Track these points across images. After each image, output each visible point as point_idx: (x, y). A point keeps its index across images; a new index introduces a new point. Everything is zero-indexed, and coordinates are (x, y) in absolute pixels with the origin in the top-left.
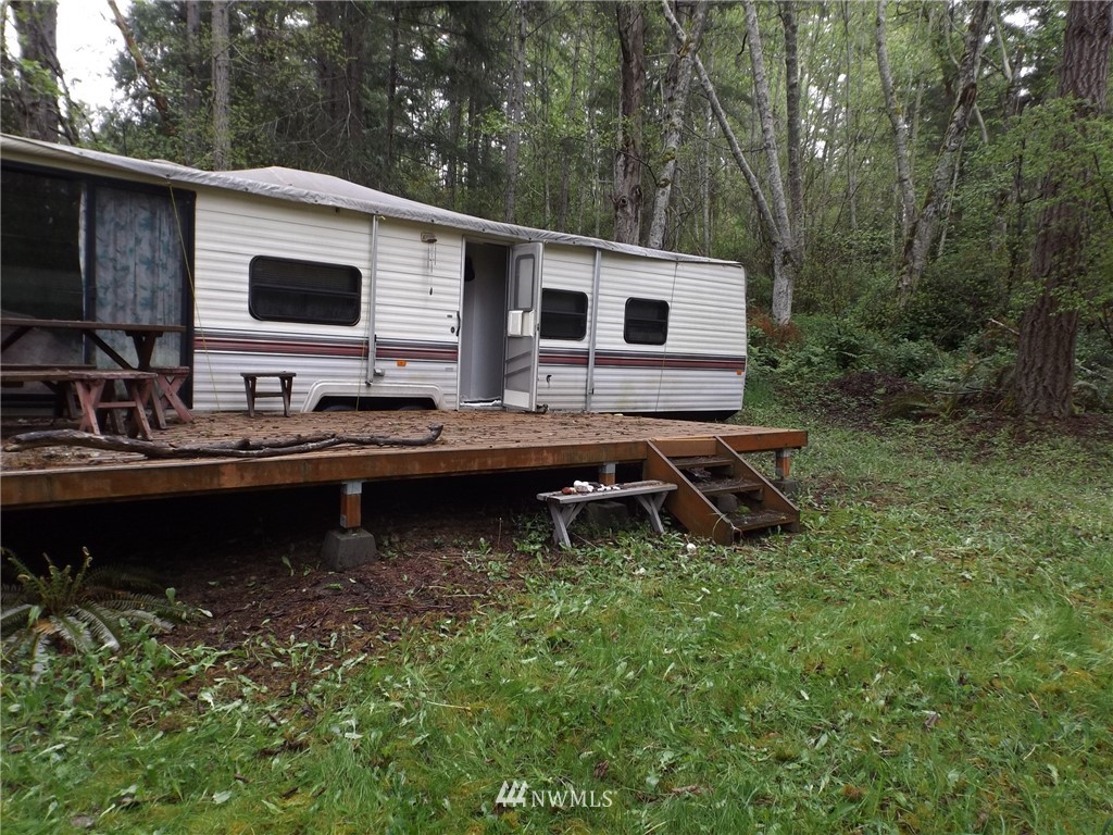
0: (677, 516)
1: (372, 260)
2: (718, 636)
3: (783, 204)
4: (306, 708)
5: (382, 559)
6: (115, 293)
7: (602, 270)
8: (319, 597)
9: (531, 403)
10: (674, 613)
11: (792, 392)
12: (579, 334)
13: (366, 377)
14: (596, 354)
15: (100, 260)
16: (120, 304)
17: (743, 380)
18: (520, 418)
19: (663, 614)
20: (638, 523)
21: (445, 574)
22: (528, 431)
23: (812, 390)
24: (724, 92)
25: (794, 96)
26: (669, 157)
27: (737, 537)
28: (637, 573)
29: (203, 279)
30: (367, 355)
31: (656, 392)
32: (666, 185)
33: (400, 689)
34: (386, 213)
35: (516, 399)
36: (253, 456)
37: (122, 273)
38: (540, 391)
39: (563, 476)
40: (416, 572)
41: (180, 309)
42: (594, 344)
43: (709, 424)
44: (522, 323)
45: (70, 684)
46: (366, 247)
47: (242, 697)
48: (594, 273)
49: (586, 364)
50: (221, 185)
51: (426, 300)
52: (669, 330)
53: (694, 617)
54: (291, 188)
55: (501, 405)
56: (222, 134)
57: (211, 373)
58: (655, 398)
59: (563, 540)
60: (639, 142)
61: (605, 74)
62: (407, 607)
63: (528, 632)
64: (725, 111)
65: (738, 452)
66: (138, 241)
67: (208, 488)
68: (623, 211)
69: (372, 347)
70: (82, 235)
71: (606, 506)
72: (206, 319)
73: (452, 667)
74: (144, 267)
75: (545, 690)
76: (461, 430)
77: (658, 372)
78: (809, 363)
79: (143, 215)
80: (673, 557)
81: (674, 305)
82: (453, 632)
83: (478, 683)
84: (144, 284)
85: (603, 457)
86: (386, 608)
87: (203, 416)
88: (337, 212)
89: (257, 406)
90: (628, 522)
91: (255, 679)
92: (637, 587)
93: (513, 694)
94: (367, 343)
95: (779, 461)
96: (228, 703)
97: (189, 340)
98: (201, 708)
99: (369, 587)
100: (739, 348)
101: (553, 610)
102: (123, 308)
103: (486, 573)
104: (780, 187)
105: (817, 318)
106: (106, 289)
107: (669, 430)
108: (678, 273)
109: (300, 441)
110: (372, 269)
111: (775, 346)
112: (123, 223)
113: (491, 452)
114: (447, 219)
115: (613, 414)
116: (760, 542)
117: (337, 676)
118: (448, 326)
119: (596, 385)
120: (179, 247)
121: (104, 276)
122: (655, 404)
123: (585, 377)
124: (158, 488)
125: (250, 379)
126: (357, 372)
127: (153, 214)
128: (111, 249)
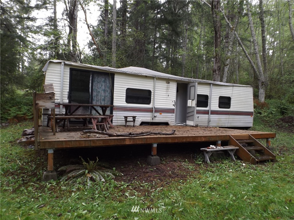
0: (239, 156)
1: (154, 88)
2: (257, 190)
3: (261, 69)
4: (150, 199)
5: (162, 163)
6: (96, 97)
7: (212, 89)
8: (148, 172)
9: (194, 124)
10: (243, 182)
11: (266, 122)
12: (206, 106)
13: (152, 117)
14: (211, 111)
15: (94, 90)
16: (98, 100)
17: (253, 118)
18: (192, 128)
19: (240, 183)
20: (228, 157)
21: (178, 168)
22: (196, 132)
23: (273, 121)
24: (242, 39)
25: (264, 40)
26: (228, 58)
27: (257, 163)
28: (230, 171)
29: (116, 94)
30: (152, 112)
31: (228, 121)
32: (227, 65)
33: (173, 197)
34: (158, 77)
35: (189, 123)
36: (133, 137)
37: (98, 93)
38: (196, 121)
39: (207, 144)
40: (171, 167)
41: (110, 101)
42: (210, 108)
43: (245, 131)
44: (192, 103)
45: (96, 189)
46: (153, 85)
47: (135, 195)
48: (210, 90)
49: (208, 114)
50: (120, 72)
51: (167, 98)
52: (231, 105)
53: (249, 184)
54: (135, 72)
55: (186, 124)
56: (114, 58)
57: (117, 116)
58: (227, 123)
59: (208, 161)
60: (220, 55)
61: (207, 37)
62: (170, 176)
63: (203, 185)
64: (243, 45)
65: (256, 139)
66: (102, 85)
67: (123, 144)
68: (215, 73)
69: (154, 110)
70: (90, 84)
71: (218, 152)
72: (116, 103)
73: (185, 192)
74: (103, 91)
75: (211, 200)
76: (178, 131)
77: (228, 116)
78: (272, 113)
79: (103, 79)
80: (239, 167)
81: (232, 98)
82: (183, 183)
83: (193, 197)
84: (103, 95)
85: (217, 139)
86: (165, 176)
87: (115, 126)
88: (146, 77)
89: (127, 124)
90: (225, 157)
91: (137, 191)
92: (231, 174)
93: (203, 200)
94: (153, 109)
95: (267, 142)
96: (132, 196)
97: (112, 108)
98: (126, 197)
99: (159, 170)
100: (252, 109)
101: (209, 179)
102: (98, 101)
103: (189, 169)
104: (260, 64)
105: (273, 100)
106: (95, 97)
107: (234, 132)
108: (233, 89)
109: (142, 133)
110: (154, 90)
111: (260, 108)
112: (99, 81)
113: (188, 137)
114: (172, 77)
115: (216, 127)
116: (264, 164)
117: (156, 192)
118: (172, 104)
119: (211, 119)
120: (110, 86)
121: (95, 94)
122: (227, 125)
123: (208, 117)
124: (112, 144)
125: (126, 118)
126: (150, 116)
127: (105, 79)
128: (96, 87)
